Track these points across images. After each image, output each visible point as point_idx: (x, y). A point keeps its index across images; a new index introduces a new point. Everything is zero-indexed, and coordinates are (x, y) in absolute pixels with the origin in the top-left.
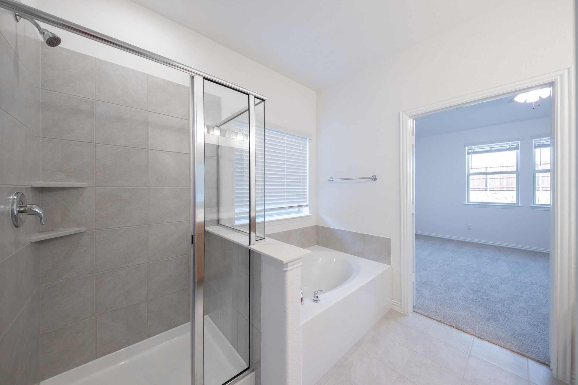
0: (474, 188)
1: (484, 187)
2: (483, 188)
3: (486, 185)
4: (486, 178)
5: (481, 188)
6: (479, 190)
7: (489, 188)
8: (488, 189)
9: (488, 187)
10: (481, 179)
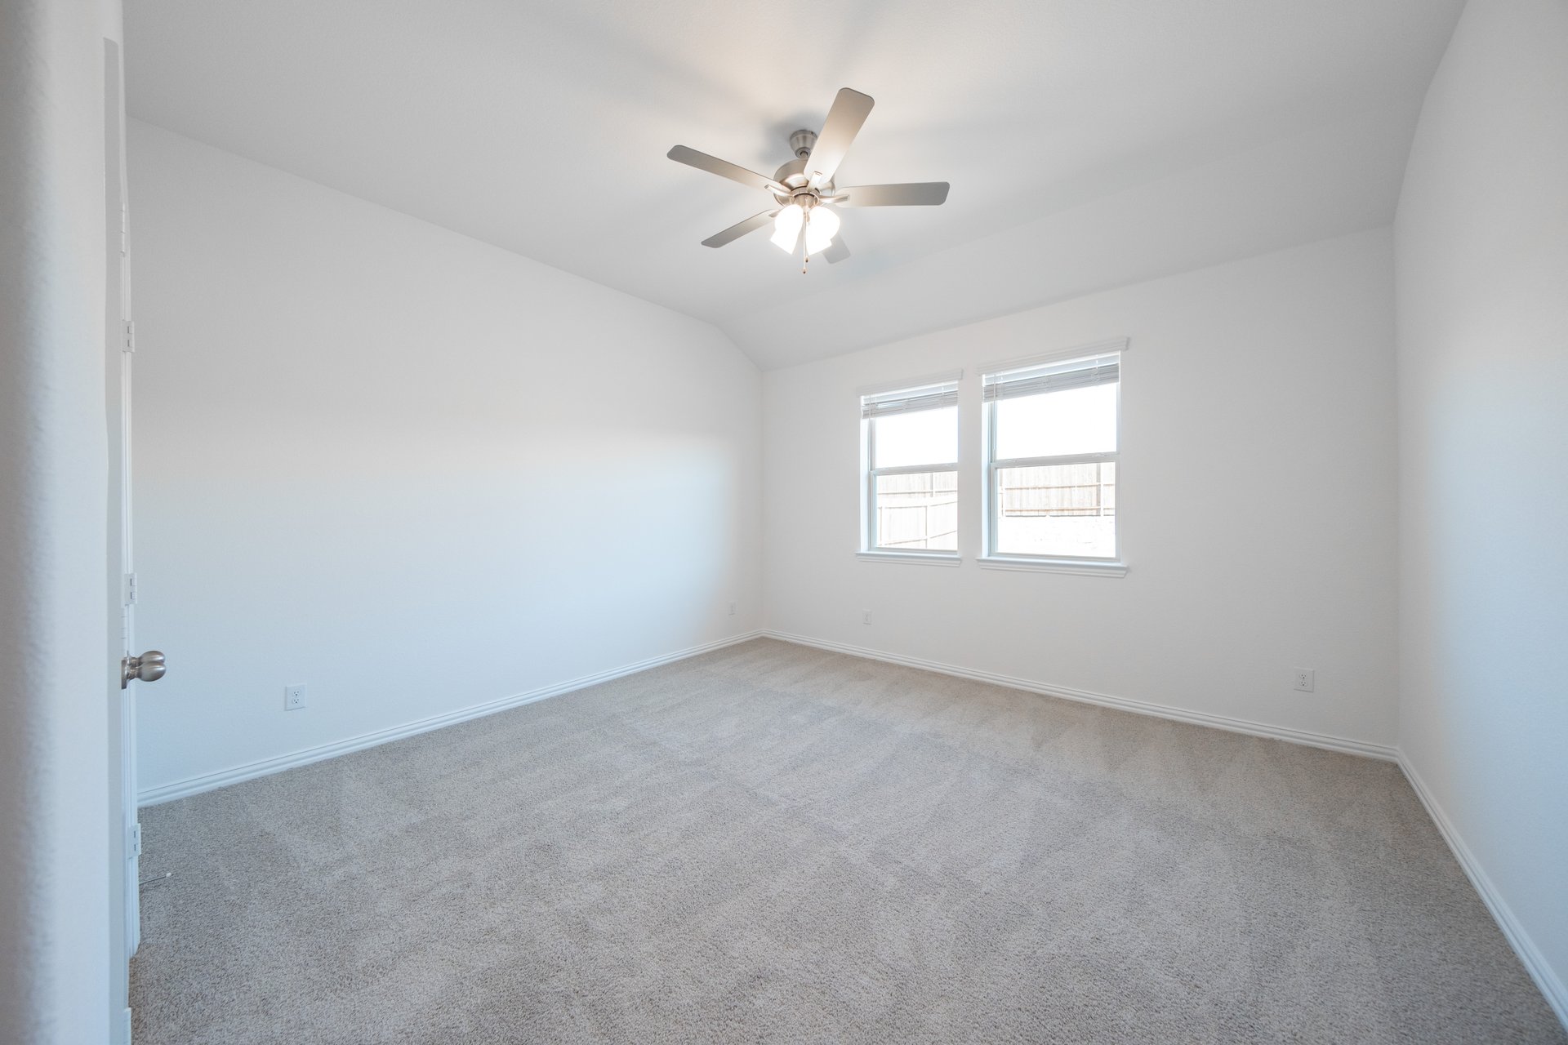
0: (1073, 510)
1: (1094, 506)
2: (1092, 509)
3: (1098, 502)
4: (1098, 484)
5: (1086, 509)
6: (1082, 513)
7: (1104, 509)
8: (1102, 512)
9: (1102, 507)
10: (1086, 486)
